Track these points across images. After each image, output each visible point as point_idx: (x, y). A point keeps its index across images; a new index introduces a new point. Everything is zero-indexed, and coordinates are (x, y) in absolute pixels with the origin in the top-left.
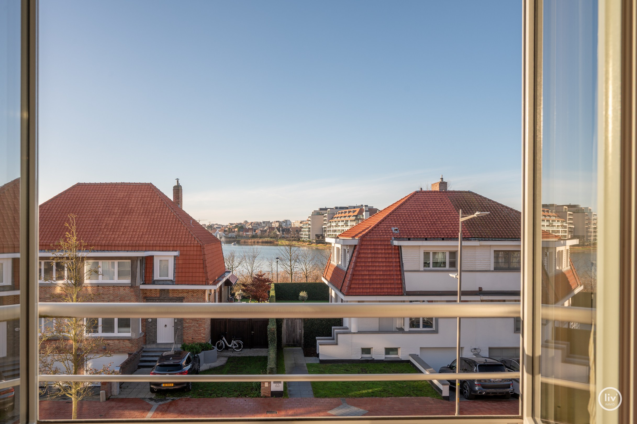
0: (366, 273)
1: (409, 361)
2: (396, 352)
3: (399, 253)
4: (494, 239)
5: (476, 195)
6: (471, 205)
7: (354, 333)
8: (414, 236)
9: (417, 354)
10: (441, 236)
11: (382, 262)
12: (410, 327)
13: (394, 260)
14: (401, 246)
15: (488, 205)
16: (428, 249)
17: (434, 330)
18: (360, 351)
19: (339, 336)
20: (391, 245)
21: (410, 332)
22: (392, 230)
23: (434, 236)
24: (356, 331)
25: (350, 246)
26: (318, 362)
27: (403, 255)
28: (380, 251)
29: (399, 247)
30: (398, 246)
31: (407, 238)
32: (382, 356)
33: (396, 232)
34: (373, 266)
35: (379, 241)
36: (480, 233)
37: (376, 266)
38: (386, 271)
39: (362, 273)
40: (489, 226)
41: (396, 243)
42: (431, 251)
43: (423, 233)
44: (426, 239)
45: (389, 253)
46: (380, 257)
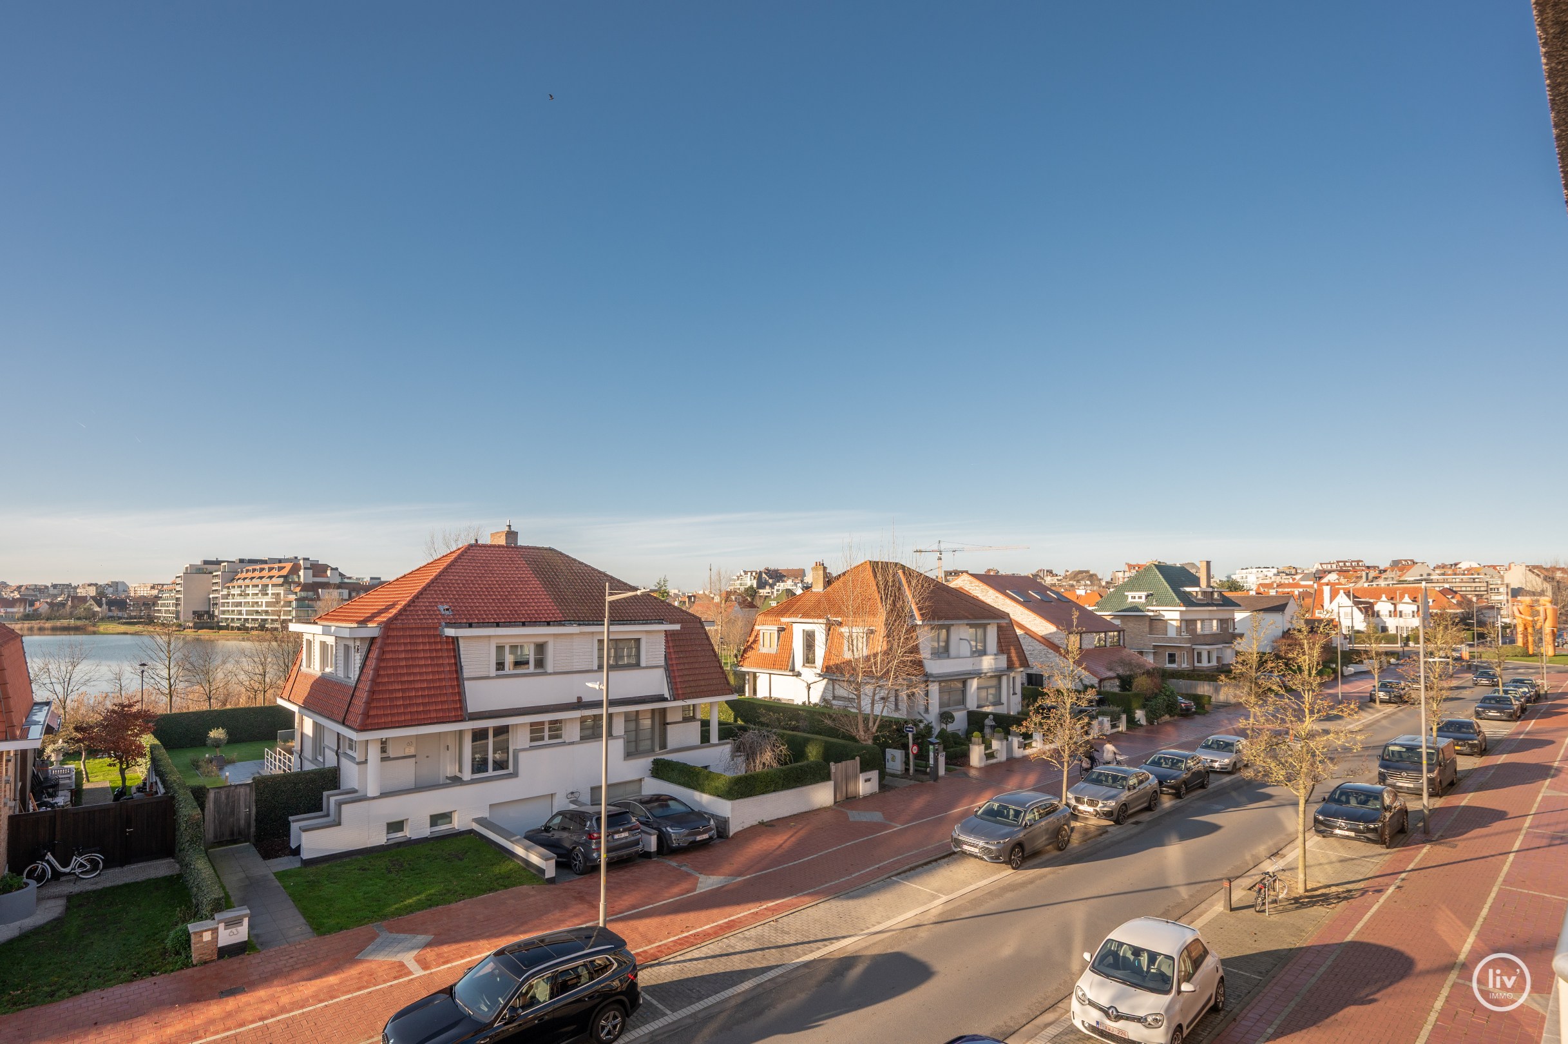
0: (397, 687)
1: (471, 831)
2: (448, 820)
3: (454, 650)
4: (595, 623)
5: (561, 554)
6: (557, 569)
7: (374, 798)
8: (478, 619)
9: (484, 816)
10: (520, 618)
11: (426, 666)
12: (473, 772)
13: (446, 661)
14: (457, 638)
15: (580, 571)
16: (501, 641)
17: (512, 772)
18: (385, 828)
19: (344, 807)
20: (440, 636)
21: (473, 782)
22: (439, 610)
23: (509, 618)
24: (378, 794)
25: (362, 639)
26: (298, 865)
27: (461, 652)
28: (421, 647)
29: (455, 640)
30: (453, 638)
31: (466, 623)
32: (426, 831)
33: (447, 612)
34: (409, 674)
35: (418, 628)
36: (575, 613)
37: (414, 674)
38: (433, 681)
39: (390, 688)
40: (586, 603)
41: (450, 632)
42: (507, 643)
43: (492, 615)
44: (498, 625)
45: (437, 650)
46: (421, 658)
